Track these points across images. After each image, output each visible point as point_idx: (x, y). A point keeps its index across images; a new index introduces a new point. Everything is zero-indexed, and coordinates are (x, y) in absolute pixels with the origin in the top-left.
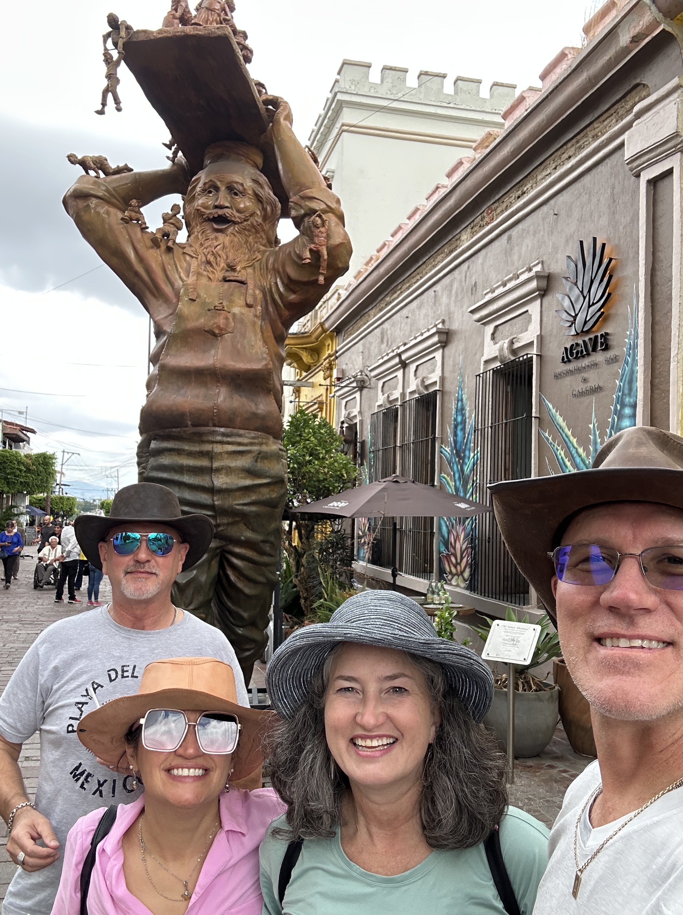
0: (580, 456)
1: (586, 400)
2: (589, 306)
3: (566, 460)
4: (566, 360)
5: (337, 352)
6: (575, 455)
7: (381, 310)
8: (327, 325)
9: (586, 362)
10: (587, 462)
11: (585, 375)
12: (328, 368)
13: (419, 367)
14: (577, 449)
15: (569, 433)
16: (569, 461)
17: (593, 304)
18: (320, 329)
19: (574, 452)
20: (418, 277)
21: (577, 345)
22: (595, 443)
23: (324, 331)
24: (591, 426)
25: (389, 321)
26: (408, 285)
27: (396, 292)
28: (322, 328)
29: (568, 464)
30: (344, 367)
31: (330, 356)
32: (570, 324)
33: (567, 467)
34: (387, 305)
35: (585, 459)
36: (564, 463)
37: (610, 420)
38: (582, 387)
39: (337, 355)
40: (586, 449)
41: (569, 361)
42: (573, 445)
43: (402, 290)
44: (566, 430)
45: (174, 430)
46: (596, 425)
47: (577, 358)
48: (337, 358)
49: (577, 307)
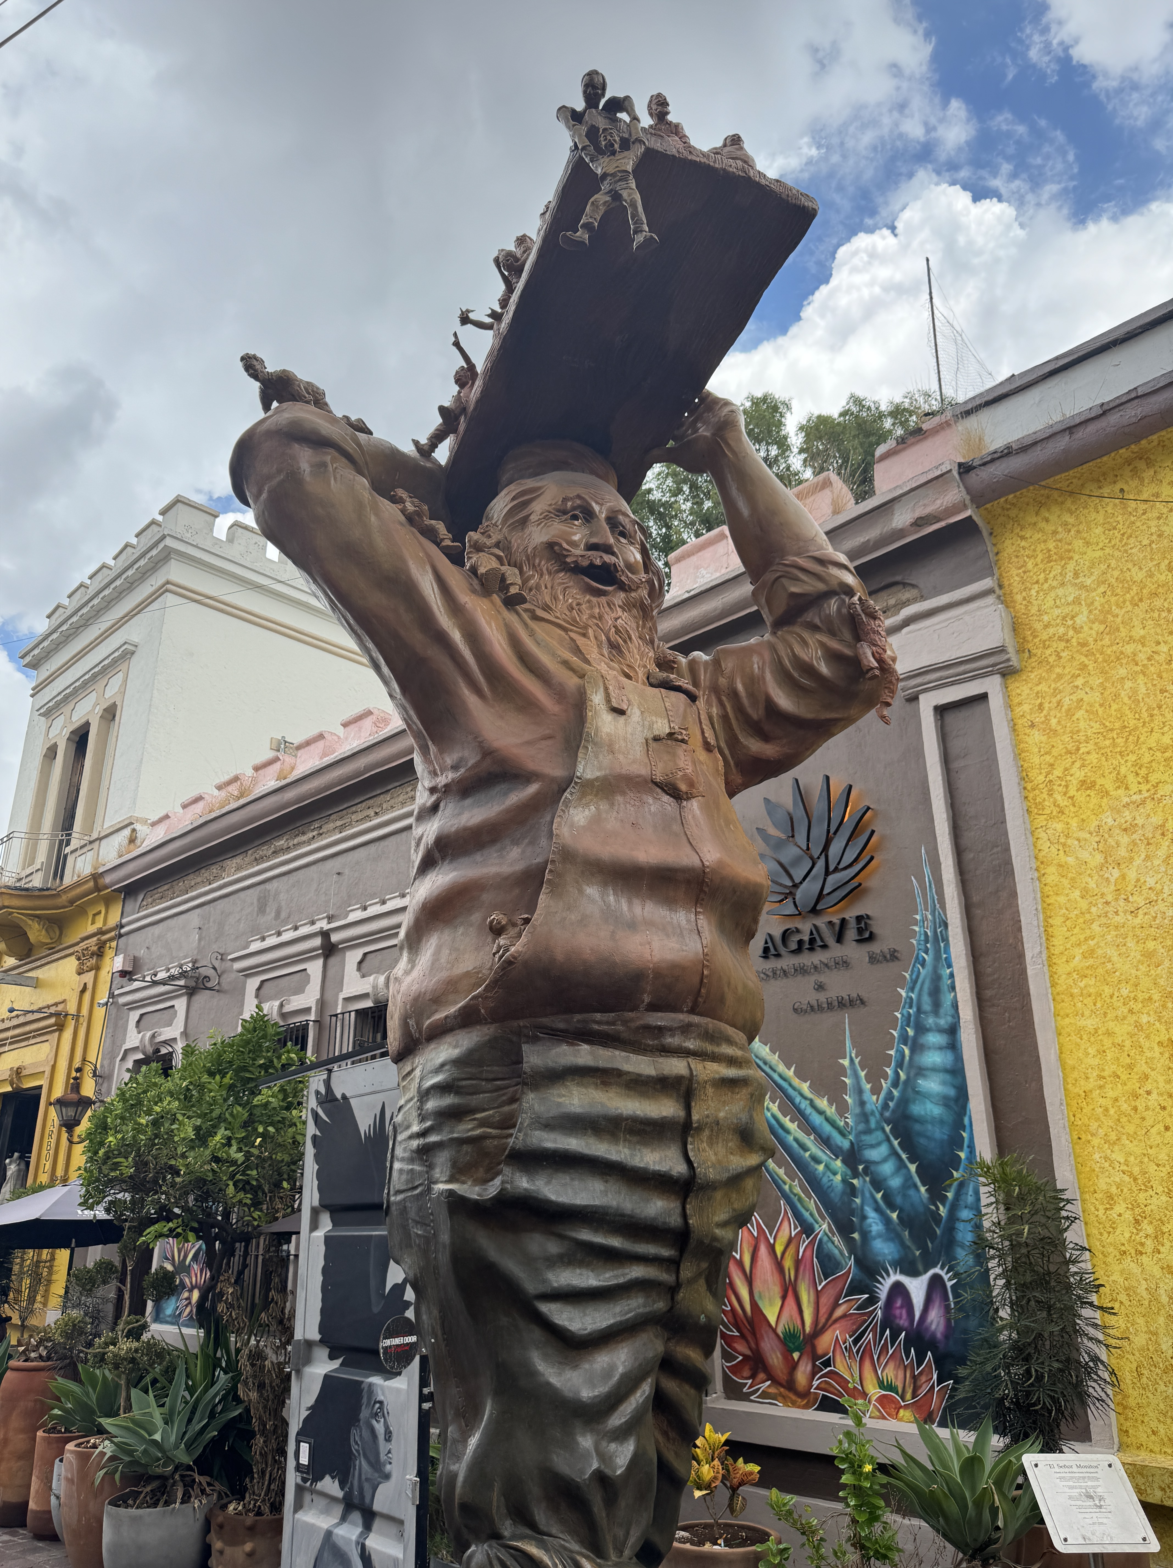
0: (821, 1112)
1: (828, 1019)
2: (827, 873)
3: (786, 1121)
4: (773, 951)
5: (122, 926)
6: (809, 1110)
7: (258, 861)
8: (108, 879)
9: (818, 957)
10: (842, 1124)
11: (822, 978)
12: (93, 954)
13: (369, 956)
14: (811, 1101)
15: (790, 1073)
16: (792, 1121)
17: (836, 870)
18: (91, 884)
19: (804, 1105)
20: (371, 812)
21: (798, 931)
22: (860, 1091)
23: (97, 888)
24: (846, 1062)
25: (285, 878)
26: (339, 823)
27: (304, 833)
28: (96, 882)
29: (792, 1126)
30: (142, 953)
31: (101, 932)
32: (782, 897)
33: (788, 1132)
34: (276, 853)
35: (836, 1118)
36: (782, 1126)
37: (892, 1052)
38: (813, 997)
39: (123, 931)
40: (837, 1100)
41: (778, 955)
42: (802, 1095)
43: (324, 830)
44: (781, 1068)
45: (598, 1016)
46: (857, 1061)
47: (799, 950)
48: (120, 936)
49: (798, 875)
